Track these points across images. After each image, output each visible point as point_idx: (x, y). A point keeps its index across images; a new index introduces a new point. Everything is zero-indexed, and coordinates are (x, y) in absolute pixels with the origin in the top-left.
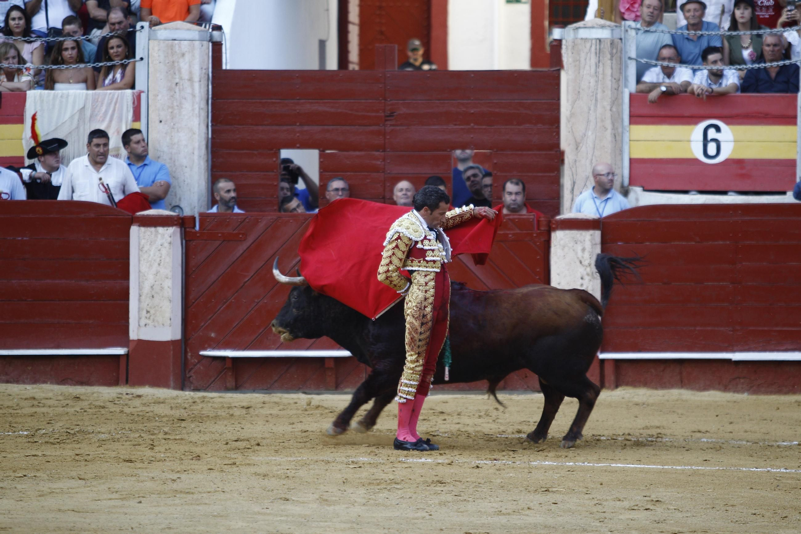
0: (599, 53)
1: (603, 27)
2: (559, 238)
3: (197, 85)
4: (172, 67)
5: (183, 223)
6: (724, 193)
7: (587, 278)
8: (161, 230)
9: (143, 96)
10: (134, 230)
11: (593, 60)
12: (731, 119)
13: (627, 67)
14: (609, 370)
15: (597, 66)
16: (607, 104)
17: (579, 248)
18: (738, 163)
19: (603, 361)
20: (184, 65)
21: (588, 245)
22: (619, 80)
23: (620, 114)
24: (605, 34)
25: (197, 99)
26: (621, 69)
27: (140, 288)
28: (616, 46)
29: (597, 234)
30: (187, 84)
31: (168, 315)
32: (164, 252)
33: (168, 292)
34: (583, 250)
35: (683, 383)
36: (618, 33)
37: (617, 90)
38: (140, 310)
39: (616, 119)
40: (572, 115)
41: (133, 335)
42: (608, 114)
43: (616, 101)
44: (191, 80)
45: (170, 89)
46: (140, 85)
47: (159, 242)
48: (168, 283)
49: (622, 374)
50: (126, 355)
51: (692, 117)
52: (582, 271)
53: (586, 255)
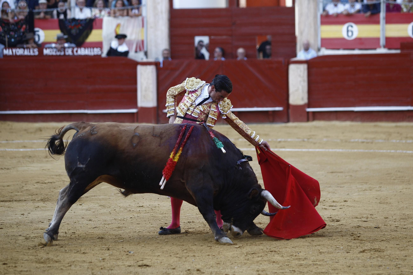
2: (292, 67)
3: (164, 15)
4: (155, 8)
5: (156, 64)
6: (353, 49)
7: (302, 82)
8: (148, 67)
9: (145, 18)
10: (139, 67)
11: (307, 2)
12: (356, 23)
13: (319, 5)
14: (311, 116)
15: (308, 5)
16: (312, 18)
17: (299, 70)
18: (360, 39)
19: (308, 113)
20: (159, 7)
21: (302, 69)
22: (316, 10)
23: (317, 21)
25: (164, 19)
26: (317, 5)
27: (141, 88)
29: (306, 66)
30: (160, 14)
31: (152, 97)
32: (150, 75)
33: (151, 89)
34: (301, 71)
37: (316, 13)
38: (141, 96)
40: (299, 23)
41: (139, 105)
42: (313, 22)
43: (315, 17)
44: (162, 12)
45: (154, 16)
46: (144, 15)
47: (148, 71)
48: (151, 86)
49: (315, 116)
50: (137, 113)
51: (343, 22)
52: (300, 79)
53: (302, 73)
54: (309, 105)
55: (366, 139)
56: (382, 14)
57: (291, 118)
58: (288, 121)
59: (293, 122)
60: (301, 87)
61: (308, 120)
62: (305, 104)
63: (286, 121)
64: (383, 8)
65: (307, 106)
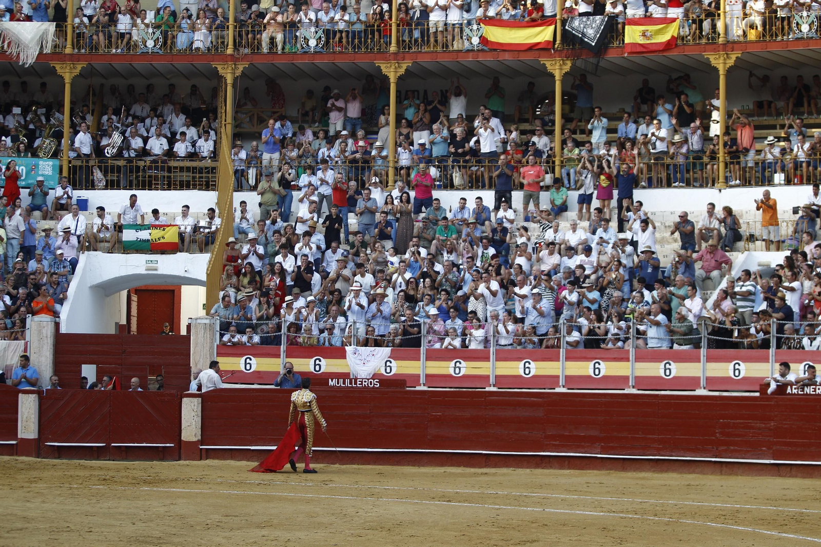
0: (205, 329)
1: (206, 319)
2: (185, 401)
3: (49, 339)
4: (40, 332)
5: (39, 393)
6: (253, 384)
7: (196, 416)
8: (30, 395)
9: (28, 343)
10: (20, 395)
11: (203, 331)
12: (255, 355)
13: (216, 334)
14: (204, 453)
15: (204, 334)
16: (208, 348)
17: (193, 405)
18: (259, 372)
19: (201, 449)
20: (44, 331)
21: (196, 403)
22: (212, 340)
23: (213, 352)
24: (207, 321)
25: (49, 344)
26: (214, 335)
27: (22, 418)
28: (211, 326)
29: (200, 399)
30: (45, 338)
31: (33, 429)
32: (31, 404)
33: (33, 420)
34: (194, 405)
35: (232, 458)
36: (212, 321)
37: (212, 343)
38: (22, 426)
39: (211, 355)
40: (194, 353)
41: (19, 436)
42: (208, 353)
43: (211, 348)
44: (47, 337)
45: (39, 340)
46: (27, 339)
47: (30, 400)
48: (33, 416)
49: (209, 454)
50: (17, 444)
51: (241, 354)
52: (193, 414)
53: (196, 408)
54: (202, 442)
55: (263, 480)
56: (283, 348)
57: (183, 456)
58: (179, 459)
59: (185, 460)
60: (194, 423)
61: (201, 459)
62: (198, 441)
63: (177, 458)
64: (284, 340)
65: (200, 443)
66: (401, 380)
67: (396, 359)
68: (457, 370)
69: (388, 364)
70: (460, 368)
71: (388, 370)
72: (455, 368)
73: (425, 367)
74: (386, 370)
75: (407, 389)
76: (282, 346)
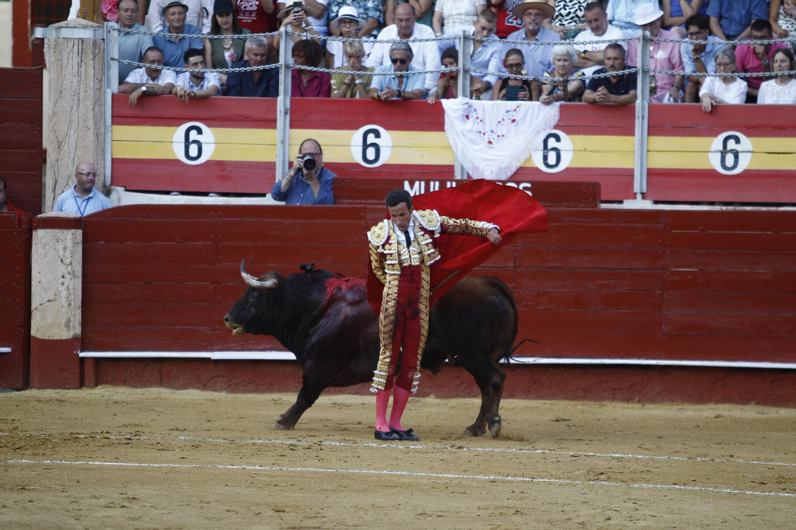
0: (81, 53)
1: (85, 27)
2: (40, 236)
6: (206, 194)
7: (68, 277)
11: (76, 60)
12: (212, 122)
13: (109, 67)
14: (89, 368)
15: (80, 66)
16: (89, 104)
17: (60, 247)
18: (220, 164)
19: (83, 359)
21: (69, 244)
22: (101, 80)
23: (103, 114)
24: (87, 34)
26: (104, 69)
28: (98, 46)
29: (79, 233)
34: (65, 248)
35: (162, 382)
36: (100, 34)
37: (99, 90)
39: (98, 119)
40: (54, 114)
42: (91, 114)
43: (98, 101)
49: (102, 374)
51: (174, 118)
52: (62, 269)
53: (68, 254)
54: (84, 342)
56: (283, 101)
57: (34, 378)
58: (26, 386)
59: (39, 388)
60: (64, 293)
61: (81, 385)
62: (75, 338)
63: (20, 383)
64: (285, 82)
65: (79, 345)
66: (587, 185)
67: (569, 131)
68: (730, 160)
69: (552, 143)
70: (736, 154)
71: (552, 159)
72: (724, 153)
73: (646, 152)
74: (545, 158)
75: (604, 206)
76: (280, 99)
